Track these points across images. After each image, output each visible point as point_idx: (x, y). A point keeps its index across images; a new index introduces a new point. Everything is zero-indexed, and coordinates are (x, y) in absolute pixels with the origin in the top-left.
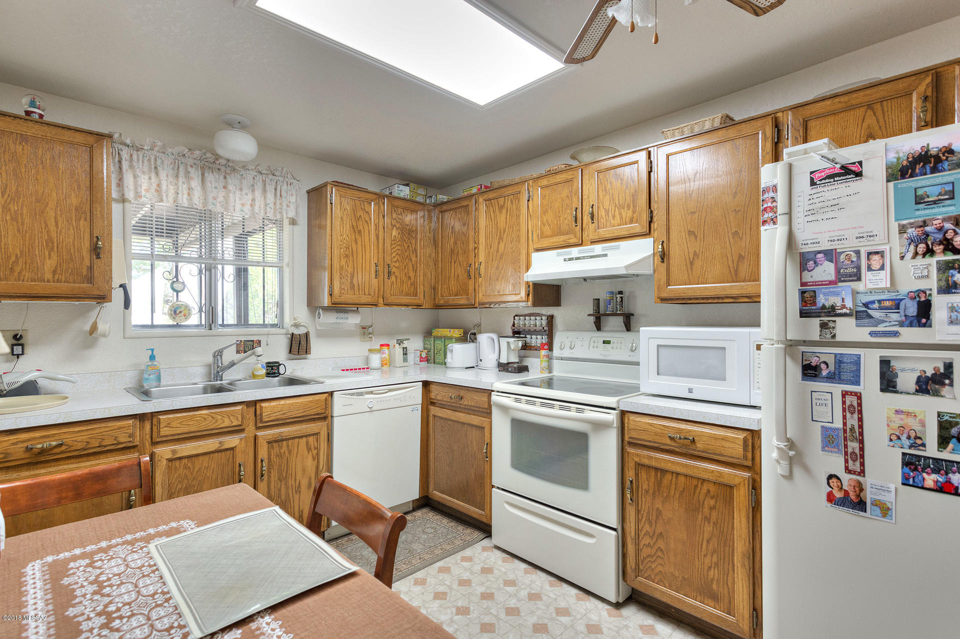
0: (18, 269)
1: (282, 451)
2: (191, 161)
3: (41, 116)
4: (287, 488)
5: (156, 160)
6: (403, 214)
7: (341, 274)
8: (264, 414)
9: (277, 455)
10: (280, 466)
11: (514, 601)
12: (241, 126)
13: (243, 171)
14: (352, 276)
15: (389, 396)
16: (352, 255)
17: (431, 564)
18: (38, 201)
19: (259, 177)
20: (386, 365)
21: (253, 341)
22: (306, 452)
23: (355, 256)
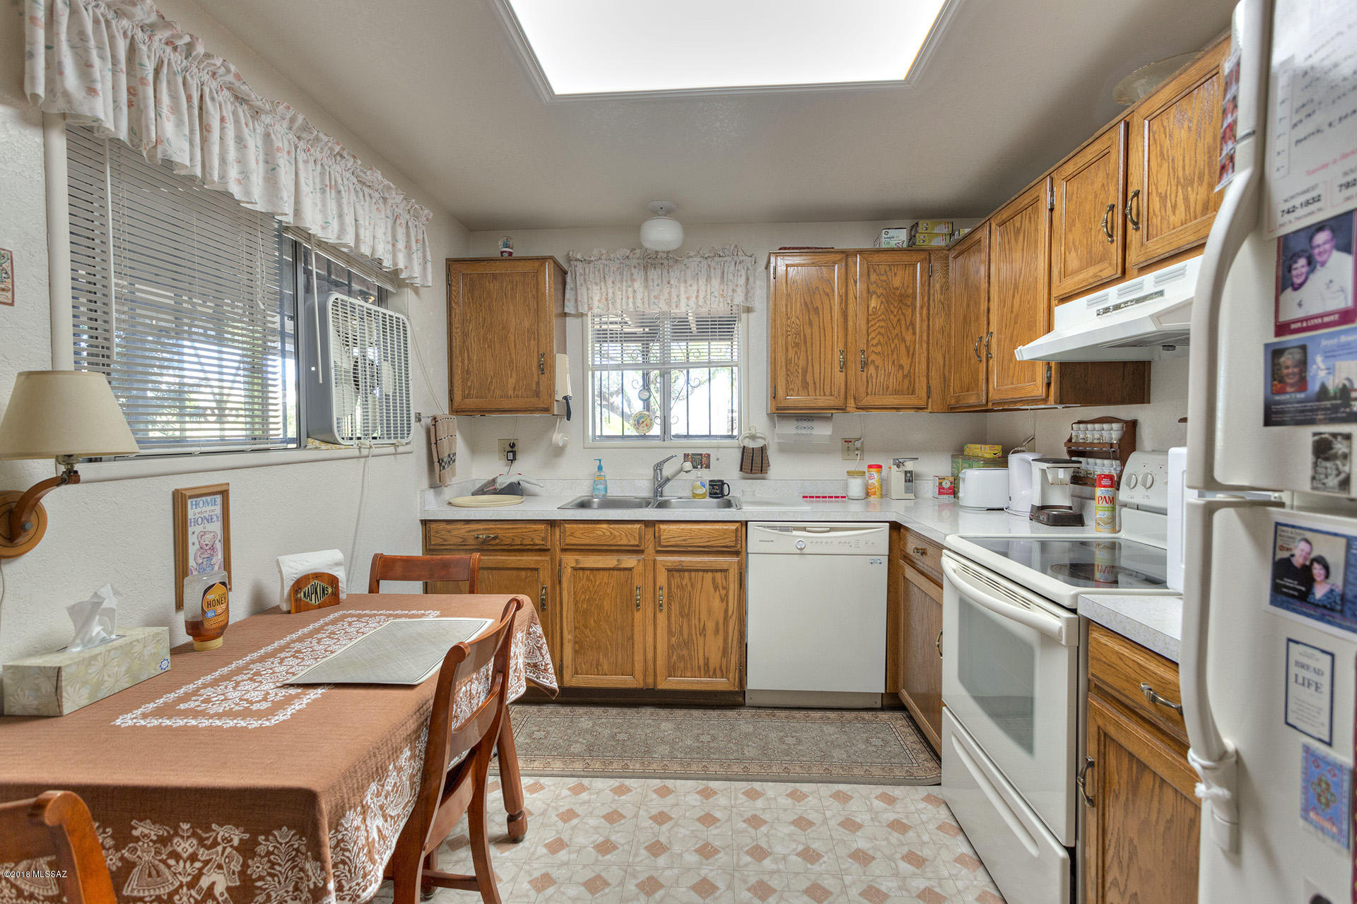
0: (492, 388)
1: (684, 583)
2: (635, 262)
3: (510, 254)
4: (690, 627)
5: (604, 269)
6: (889, 273)
7: (788, 370)
8: (662, 538)
9: (678, 586)
10: (682, 599)
11: (894, 884)
12: (666, 212)
13: (686, 260)
14: (805, 371)
15: (830, 537)
16: (805, 343)
17: (830, 782)
18: (503, 328)
19: (705, 262)
20: (874, 494)
21: (701, 455)
22: (712, 589)
23: (809, 344)
